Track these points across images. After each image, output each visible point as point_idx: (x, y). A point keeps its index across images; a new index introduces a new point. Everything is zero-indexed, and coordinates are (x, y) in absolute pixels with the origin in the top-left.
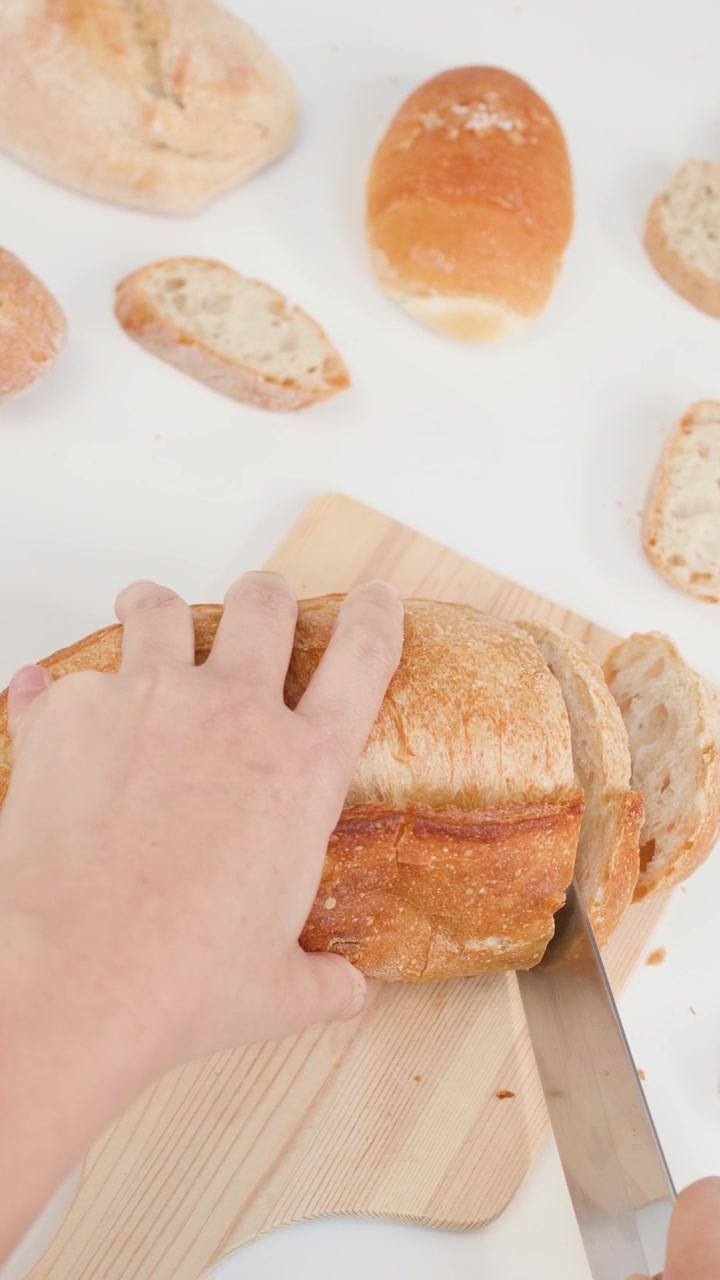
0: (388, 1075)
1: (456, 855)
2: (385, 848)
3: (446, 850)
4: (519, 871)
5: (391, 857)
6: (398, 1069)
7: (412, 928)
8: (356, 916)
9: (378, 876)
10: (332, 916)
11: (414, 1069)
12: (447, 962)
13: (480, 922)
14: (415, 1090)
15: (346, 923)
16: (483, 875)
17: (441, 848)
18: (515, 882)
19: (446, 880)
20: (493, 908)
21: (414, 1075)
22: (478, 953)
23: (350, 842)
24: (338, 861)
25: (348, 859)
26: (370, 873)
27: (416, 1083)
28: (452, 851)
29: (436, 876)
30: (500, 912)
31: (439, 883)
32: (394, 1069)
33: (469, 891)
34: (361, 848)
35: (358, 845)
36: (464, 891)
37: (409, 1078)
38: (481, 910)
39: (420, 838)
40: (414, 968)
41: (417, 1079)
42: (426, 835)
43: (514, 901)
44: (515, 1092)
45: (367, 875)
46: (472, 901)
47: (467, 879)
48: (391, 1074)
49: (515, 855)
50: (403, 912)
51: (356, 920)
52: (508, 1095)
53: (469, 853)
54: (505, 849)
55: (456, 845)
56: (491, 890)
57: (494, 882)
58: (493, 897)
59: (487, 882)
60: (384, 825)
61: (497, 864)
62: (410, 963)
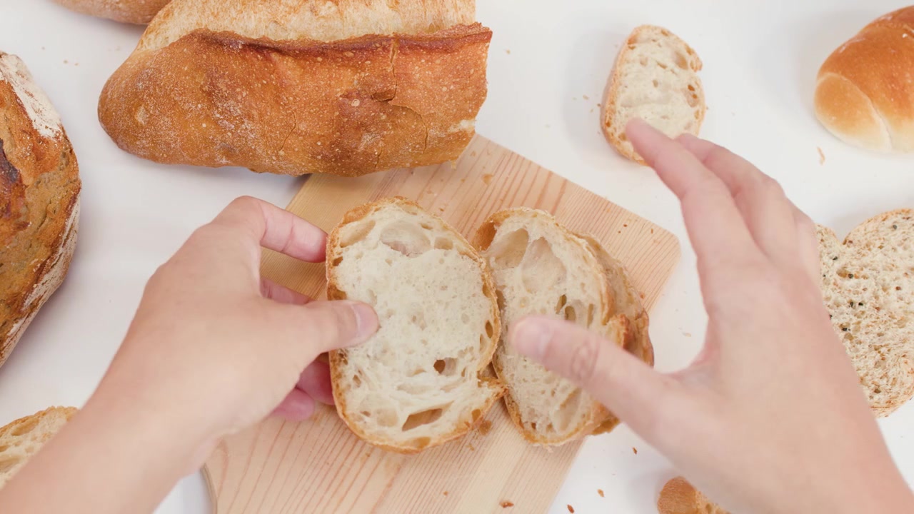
0: (425, 491)
1: (430, 63)
2: (384, 63)
3: (423, 61)
4: (473, 70)
5: (389, 69)
6: (432, 487)
7: (413, 127)
8: (373, 112)
9: (382, 83)
10: (357, 111)
11: (444, 487)
12: (439, 143)
13: (455, 110)
14: (444, 502)
15: (367, 117)
16: (450, 76)
17: (420, 60)
18: (471, 78)
19: (429, 85)
20: (461, 98)
21: (444, 491)
22: (457, 134)
23: (362, 57)
24: (357, 73)
25: (362, 71)
26: (377, 80)
27: (445, 496)
28: (427, 61)
29: (422, 83)
30: (466, 100)
31: (425, 88)
32: (430, 488)
33: (445, 89)
34: (369, 62)
35: (367, 60)
36: (441, 90)
37: (440, 494)
38: (454, 101)
39: (405, 54)
40: (418, 150)
41: (446, 494)
42: (408, 51)
43: (473, 91)
44: (514, 503)
45: (375, 82)
46: (447, 96)
47: (441, 80)
48: (428, 491)
49: (468, 60)
50: (405, 115)
51: (373, 114)
52: (510, 505)
53: (438, 62)
54: (461, 57)
55: (429, 56)
56: (457, 86)
57: (458, 80)
58: (459, 91)
59: (454, 80)
60: (381, 44)
61: (458, 67)
62: (415, 147)
